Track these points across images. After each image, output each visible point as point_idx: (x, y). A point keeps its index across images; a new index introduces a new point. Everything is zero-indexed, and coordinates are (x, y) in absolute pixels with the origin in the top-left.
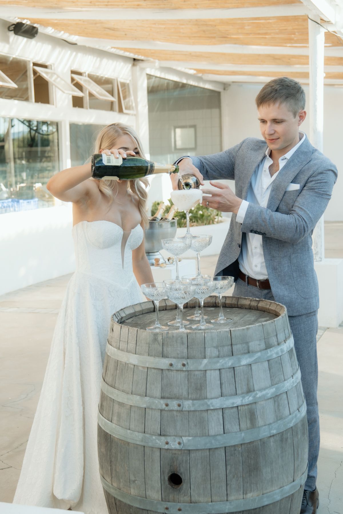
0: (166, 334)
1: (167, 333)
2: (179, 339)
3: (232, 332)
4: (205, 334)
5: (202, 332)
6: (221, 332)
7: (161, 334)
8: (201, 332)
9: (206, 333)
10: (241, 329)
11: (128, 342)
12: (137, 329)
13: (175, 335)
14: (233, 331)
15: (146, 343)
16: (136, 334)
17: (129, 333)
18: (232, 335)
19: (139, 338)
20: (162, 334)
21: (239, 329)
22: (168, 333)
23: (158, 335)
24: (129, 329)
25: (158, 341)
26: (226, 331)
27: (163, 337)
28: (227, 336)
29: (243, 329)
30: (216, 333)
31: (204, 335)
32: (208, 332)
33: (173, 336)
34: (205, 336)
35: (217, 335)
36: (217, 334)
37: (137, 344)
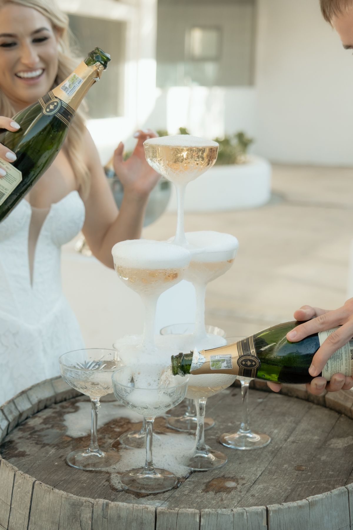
0: (101, 507)
1: (105, 505)
2: (134, 524)
3: (271, 514)
4: (202, 519)
5: (194, 515)
6: (242, 514)
7: (89, 506)
8: (191, 514)
9: (205, 516)
10: (295, 507)
11: (12, 506)
12: (34, 479)
13: (123, 514)
14: (275, 511)
15: (53, 522)
16: (31, 493)
17: (15, 484)
18: (271, 524)
19: (37, 505)
20: (93, 507)
21: (289, 508)
22: (107, 505)
23: (83, 508)
24: (15, 475)
25: (81, 522)
26: (257, 513)
27: (95, 514)
28: (259, 523)
29: (300, 507)
30: (231, 516)
31: (198, 520)
32: (209, 514)
33: (119, 517)
34: (202, 524)
35: (233, 522)
36: (232, 519)
37: (31, 518)
